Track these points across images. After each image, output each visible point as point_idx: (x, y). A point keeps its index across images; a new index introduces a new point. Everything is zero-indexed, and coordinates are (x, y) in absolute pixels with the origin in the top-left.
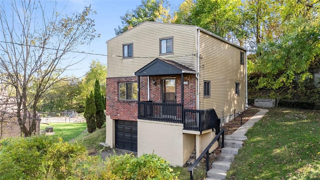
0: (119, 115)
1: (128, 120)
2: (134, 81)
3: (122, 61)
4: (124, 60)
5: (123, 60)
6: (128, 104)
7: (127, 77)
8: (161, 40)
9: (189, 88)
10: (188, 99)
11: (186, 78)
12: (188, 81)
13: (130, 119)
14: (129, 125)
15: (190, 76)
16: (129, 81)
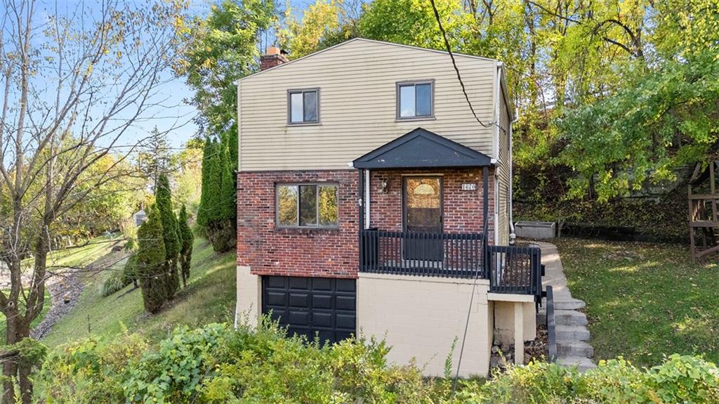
0: (277, 263)
1: (305, 275)
2: (325, 180)
3: (286, 131)
4: (292, 130)
5: (289, 129)
6: (305, 236)
7: (304, 171)
8: (400, 86)
9: (478, 199)
10: (476, 224)
11: (471, 175)
12: (476, 183)
13: (313, 274)
14: (305, 287)
15: (480, 172)
16: (310, 180)
